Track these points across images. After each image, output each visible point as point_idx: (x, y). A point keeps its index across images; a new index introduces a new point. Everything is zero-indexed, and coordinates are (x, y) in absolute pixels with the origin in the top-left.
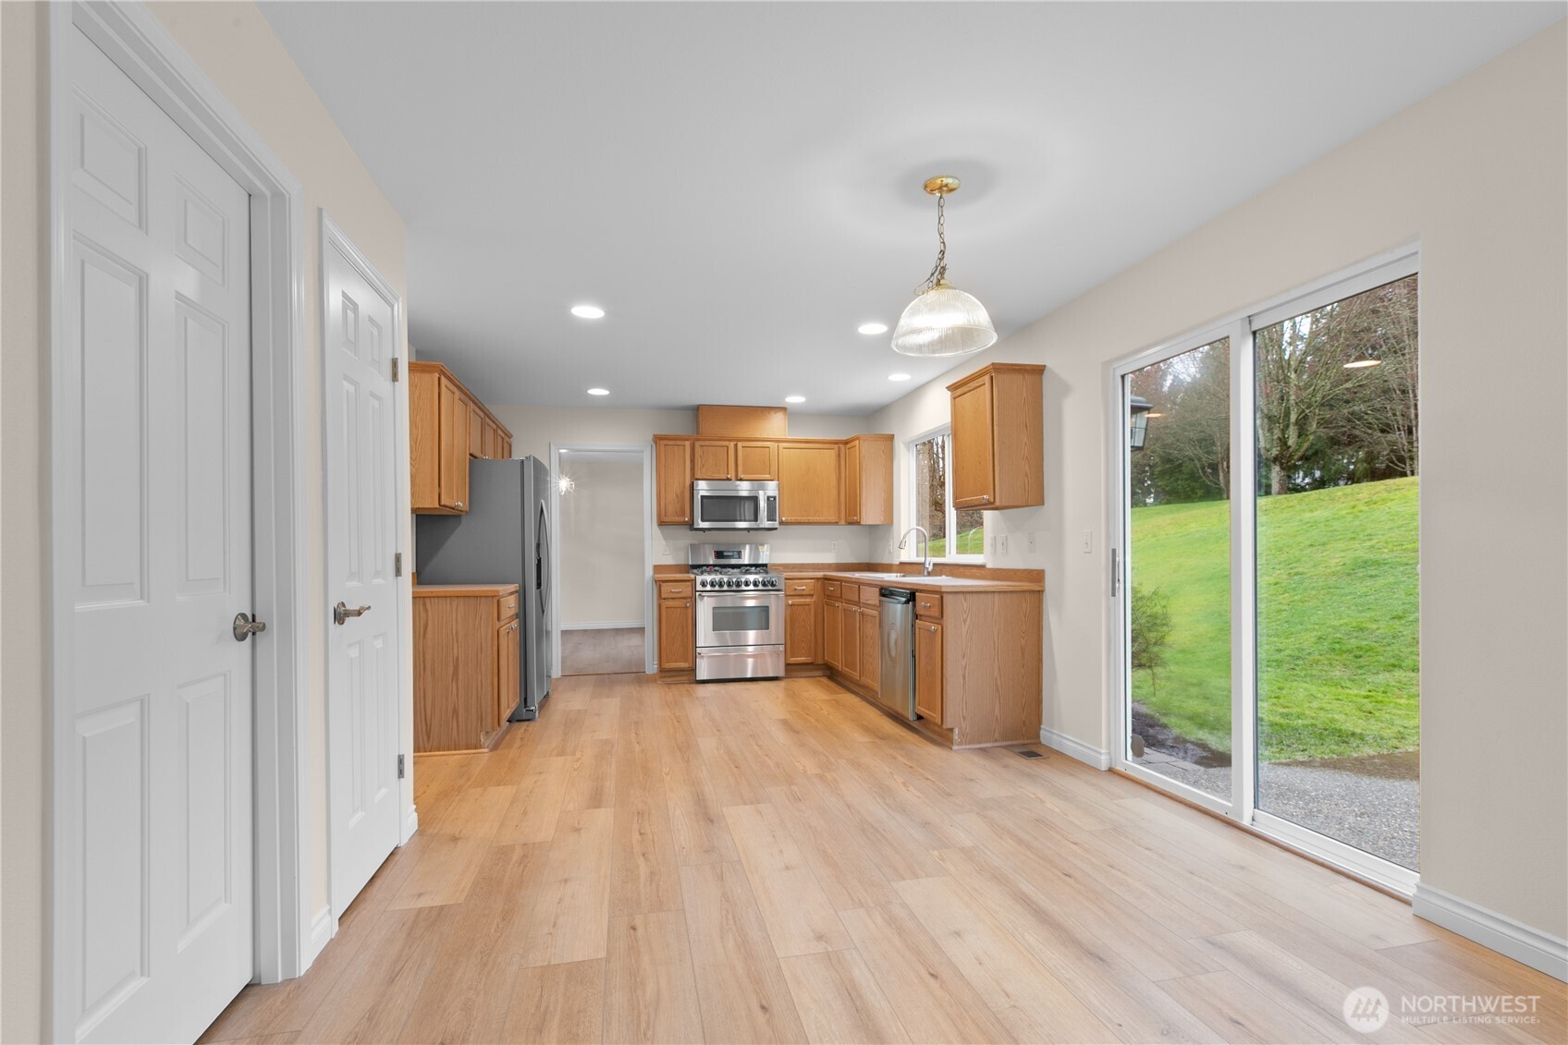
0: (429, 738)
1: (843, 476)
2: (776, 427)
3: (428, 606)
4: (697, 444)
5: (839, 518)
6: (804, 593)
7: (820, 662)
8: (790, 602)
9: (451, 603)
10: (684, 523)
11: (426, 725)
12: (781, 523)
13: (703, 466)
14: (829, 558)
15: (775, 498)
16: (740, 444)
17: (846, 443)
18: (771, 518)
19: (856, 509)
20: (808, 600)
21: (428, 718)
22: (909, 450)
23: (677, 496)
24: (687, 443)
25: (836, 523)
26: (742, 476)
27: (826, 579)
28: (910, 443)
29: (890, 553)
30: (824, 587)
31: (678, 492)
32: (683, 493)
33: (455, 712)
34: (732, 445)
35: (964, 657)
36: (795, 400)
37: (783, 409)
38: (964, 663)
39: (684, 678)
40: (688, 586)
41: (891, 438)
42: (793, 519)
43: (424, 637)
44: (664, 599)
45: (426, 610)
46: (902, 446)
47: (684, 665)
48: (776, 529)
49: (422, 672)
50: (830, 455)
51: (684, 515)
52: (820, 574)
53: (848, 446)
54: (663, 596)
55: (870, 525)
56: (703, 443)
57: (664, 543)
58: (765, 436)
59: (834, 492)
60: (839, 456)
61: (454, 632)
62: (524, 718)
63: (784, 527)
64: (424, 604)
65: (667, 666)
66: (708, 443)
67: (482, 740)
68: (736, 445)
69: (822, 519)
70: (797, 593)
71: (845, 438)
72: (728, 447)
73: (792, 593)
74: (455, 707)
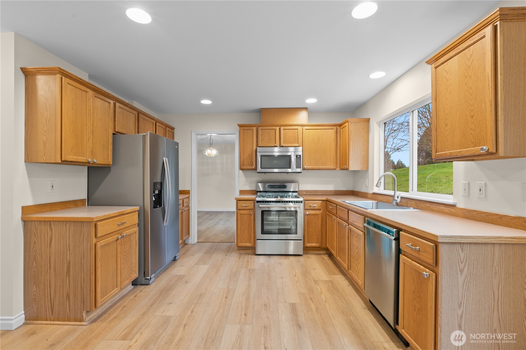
0: (52, 312)
1: (339, 143)
2: (302, 118)
3: (53, 227)
4: (260, 128)
5: (336, 166)
6: (316, 208)
7: (324, 246)
8: (307, 213)
9: (66, 225)
10: (253, 169)
11: (51, 303)
12: (304, 169)
13: (263, 140)
14: (330, 187)
15: (300, 156)
16: (282, 128)
17: (340, 125)
18: (298, 166)
19: (346, 162)
20: (318, 212)
21: (52, 300)
22: (380, 126)
23: (249, 156)
24: (255, 128)
25: (335, 169)
26: (283, 145)
27: (327, 201)
28: (380, 122)
29: (366, 186)
30: (326, 205)
31: (250, 153)
32: (252, 154)
33: (68, 296)
34: (278, 128)
35: (460, 306)
36: (311, 101)
37: (306, 109)
38: (460, 312)
39: (250, 251)
40: (251, 203)
41: (368, 120)
42: (310, 167)
43: (50, 247)
44: (239, 209)
45: (51, 229)
46: (375, 124)
47: (249, 245)
48: (301, 172)
49: (49, 270)
50: (331, 133)
51: (252, 165)
52: (324, 198)
53: (341, 127)
54: (239, 208)
55: (353, 171)
56: (262, 128)
57: (245, 179)
58: (295, 123)
59: (334, 152)
60: (337, 132)
61: (68, 244)
62: (143, 283)
63: (305, 171)
64: (50, 225)
65: (240, 244)
66: (265, 128)
67: (84, 316)
68: (280, 129)
69: (327, 167)
70: (311, 208)
71: (340, 123)
72: (275, 129)
73: (309, 208)
74: (68, 293)
